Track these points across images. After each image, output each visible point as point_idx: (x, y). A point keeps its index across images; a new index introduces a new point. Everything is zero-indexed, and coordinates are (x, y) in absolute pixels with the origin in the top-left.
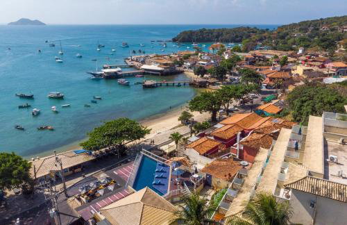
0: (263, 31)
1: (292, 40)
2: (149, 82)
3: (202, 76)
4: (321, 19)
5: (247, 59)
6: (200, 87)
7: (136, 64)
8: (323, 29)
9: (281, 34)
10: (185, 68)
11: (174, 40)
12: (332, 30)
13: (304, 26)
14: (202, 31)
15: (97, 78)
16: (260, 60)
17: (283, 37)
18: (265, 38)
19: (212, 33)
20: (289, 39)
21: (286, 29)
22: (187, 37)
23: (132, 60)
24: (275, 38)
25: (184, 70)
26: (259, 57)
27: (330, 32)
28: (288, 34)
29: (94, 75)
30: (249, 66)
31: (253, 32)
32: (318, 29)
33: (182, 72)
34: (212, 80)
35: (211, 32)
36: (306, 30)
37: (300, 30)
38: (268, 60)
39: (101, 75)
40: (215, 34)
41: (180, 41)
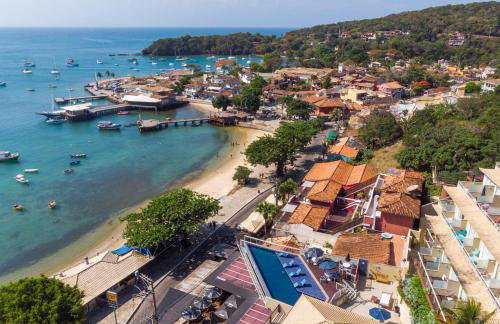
0: (270, 39)
1: (308, 51)
2: (148, 123)
3: (225, 109)
4: (339, 24)
5: (277, 82)
6: (227, 125)
7: (109, 94)
8: (343, 36)
9: (293, 43)
10: (189, 97)
11: (145, 53)
12: (355, 37)
13: (320, 32)
14: (186, 39)
15: (58, 121)
16: (293, 83)
17: (296, 47)
18: (274, 48)
19: (200, 42)
20: (304, 49)
21: (299, 36)
22: (164, 48)
23: (99, 88)
24: (287, 49)
25: (189, 99)
26: (291, 78)
27: (353, 41)
28: (302, 43)
29: (50, 116)
30: (281, 92)
31: (256, 40)
32: (336, 37)
33: (186, 104)
34: (241, 115)
35: (199, 40)
36: (322, 38)
37: (316, 37)
38: (303, 82)
39: (62, 116)
40: (205, 43)
41: (155, 54)
